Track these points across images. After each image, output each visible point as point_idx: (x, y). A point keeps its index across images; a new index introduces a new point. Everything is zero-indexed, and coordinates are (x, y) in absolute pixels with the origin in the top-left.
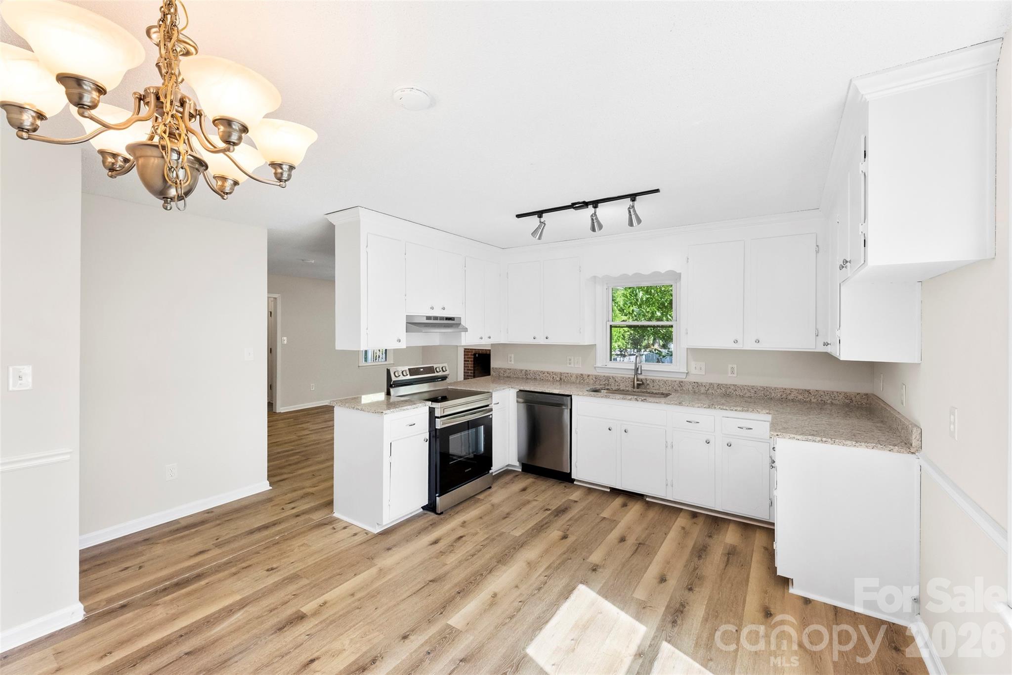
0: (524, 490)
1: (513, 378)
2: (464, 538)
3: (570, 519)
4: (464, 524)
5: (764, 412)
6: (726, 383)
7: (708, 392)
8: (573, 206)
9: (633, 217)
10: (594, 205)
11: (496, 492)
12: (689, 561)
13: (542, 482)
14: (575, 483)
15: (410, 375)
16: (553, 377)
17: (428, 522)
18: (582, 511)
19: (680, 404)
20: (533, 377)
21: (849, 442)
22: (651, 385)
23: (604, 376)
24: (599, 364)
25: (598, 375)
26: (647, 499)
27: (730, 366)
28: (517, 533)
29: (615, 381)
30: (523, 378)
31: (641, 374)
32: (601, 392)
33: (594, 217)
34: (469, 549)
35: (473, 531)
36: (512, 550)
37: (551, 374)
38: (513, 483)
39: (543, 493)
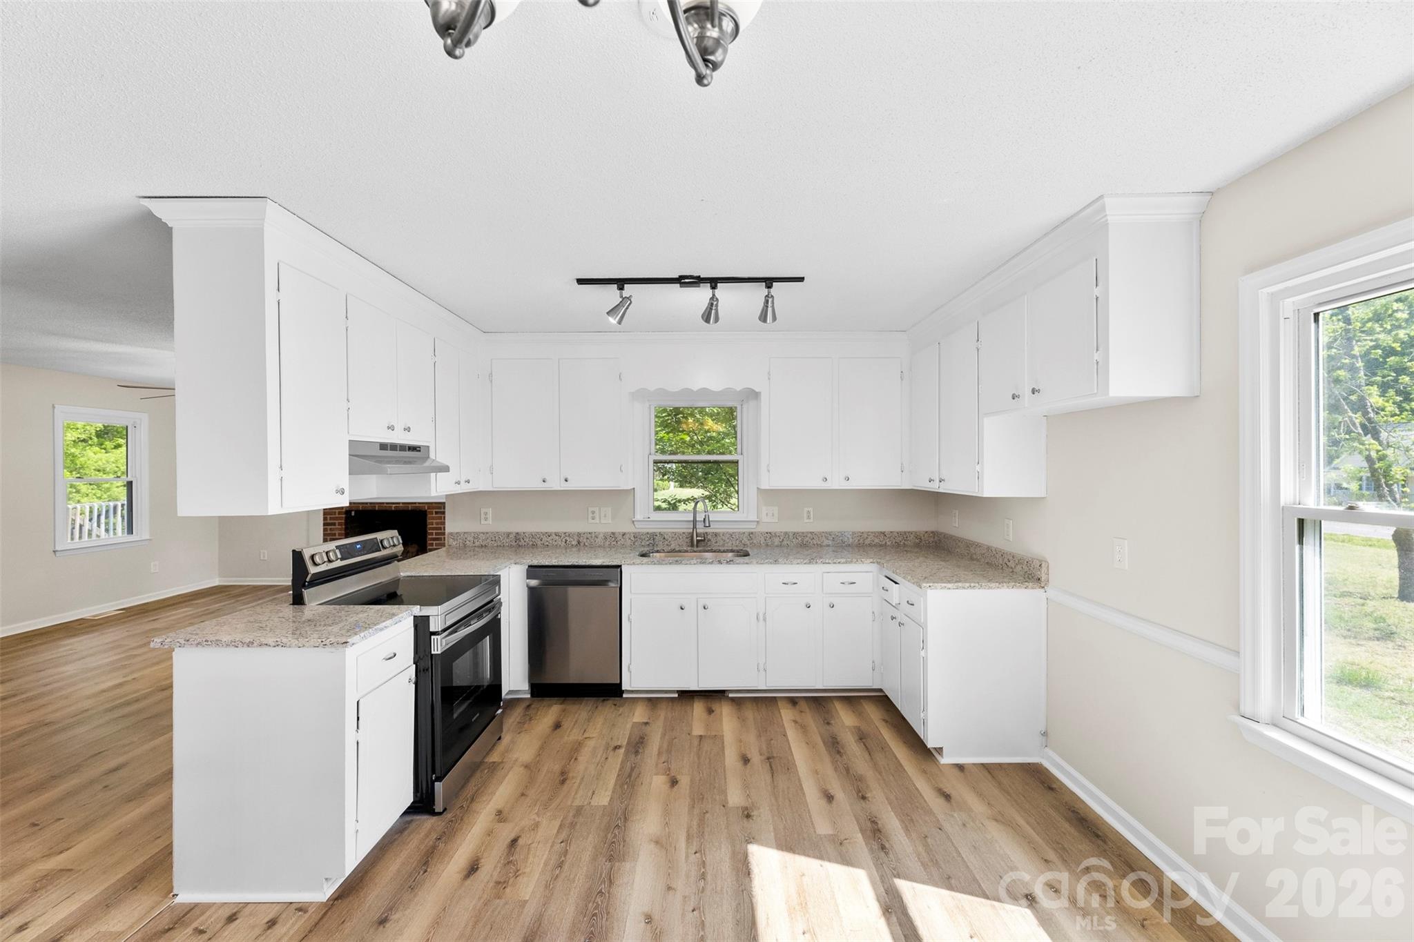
0: (557, 726)
1: (493, 547)
2: (520, 842)
3: (660, 754)
4: (500, 816)
5: (869, 561)
6: (802, 531)
7: (783, 543)
8: (681, 280)
9: (770, 310)
10: (713, 284)
11: (513, 742)
12: (834, 762)
13: (576, 707)
14: (624, 696)
15: (342, 559)
16: (566, 541)
17: (427, 836)
18: (665, 735)
19: (776, 562)
20: (531, 543)
21: (993, 585)
22: (713, 541)
23: (648, 533)
24: (638, 517)
25: (639, 533)
26: (731, 695)
27: (806, 509)
28: (603, 799)
29: (664, 538)
30: (511, 546)
31: (709, 526)
32: (649, 556)
33: (713, 302)
34: (545, 856)
35: (526, 822)
36: (616, 832)
37: (563, 536)
38: (531, 719)
39: (591, 724)
